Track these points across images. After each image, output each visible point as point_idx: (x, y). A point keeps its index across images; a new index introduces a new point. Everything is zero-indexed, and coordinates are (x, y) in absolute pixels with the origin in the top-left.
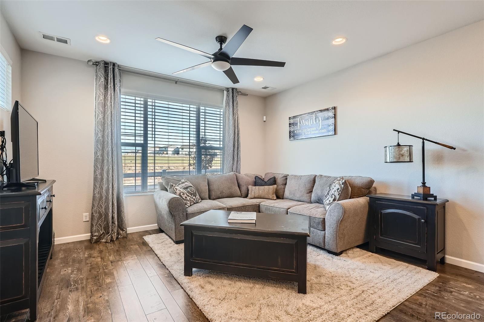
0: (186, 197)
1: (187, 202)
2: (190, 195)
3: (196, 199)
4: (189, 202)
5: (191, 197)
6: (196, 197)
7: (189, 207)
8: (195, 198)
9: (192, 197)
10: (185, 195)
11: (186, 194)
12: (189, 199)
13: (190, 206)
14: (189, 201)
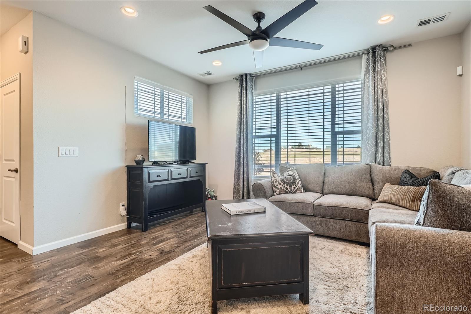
0: (277, 185)
1: (277, 190)
2: (282, 184)
3: (291, 188)
4: (278, 191)
5: (282, 186)
6: (290, 186)
7: (277, 195)
8: (288, 187)
9: (284, 185)
10: (277, 183)
11: (279, 182)
12: (279, 187)
13: (280, 194)
14: (278, 189)
